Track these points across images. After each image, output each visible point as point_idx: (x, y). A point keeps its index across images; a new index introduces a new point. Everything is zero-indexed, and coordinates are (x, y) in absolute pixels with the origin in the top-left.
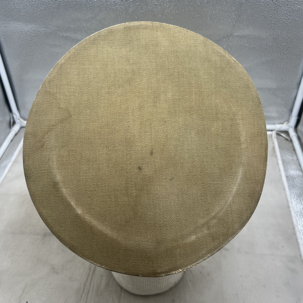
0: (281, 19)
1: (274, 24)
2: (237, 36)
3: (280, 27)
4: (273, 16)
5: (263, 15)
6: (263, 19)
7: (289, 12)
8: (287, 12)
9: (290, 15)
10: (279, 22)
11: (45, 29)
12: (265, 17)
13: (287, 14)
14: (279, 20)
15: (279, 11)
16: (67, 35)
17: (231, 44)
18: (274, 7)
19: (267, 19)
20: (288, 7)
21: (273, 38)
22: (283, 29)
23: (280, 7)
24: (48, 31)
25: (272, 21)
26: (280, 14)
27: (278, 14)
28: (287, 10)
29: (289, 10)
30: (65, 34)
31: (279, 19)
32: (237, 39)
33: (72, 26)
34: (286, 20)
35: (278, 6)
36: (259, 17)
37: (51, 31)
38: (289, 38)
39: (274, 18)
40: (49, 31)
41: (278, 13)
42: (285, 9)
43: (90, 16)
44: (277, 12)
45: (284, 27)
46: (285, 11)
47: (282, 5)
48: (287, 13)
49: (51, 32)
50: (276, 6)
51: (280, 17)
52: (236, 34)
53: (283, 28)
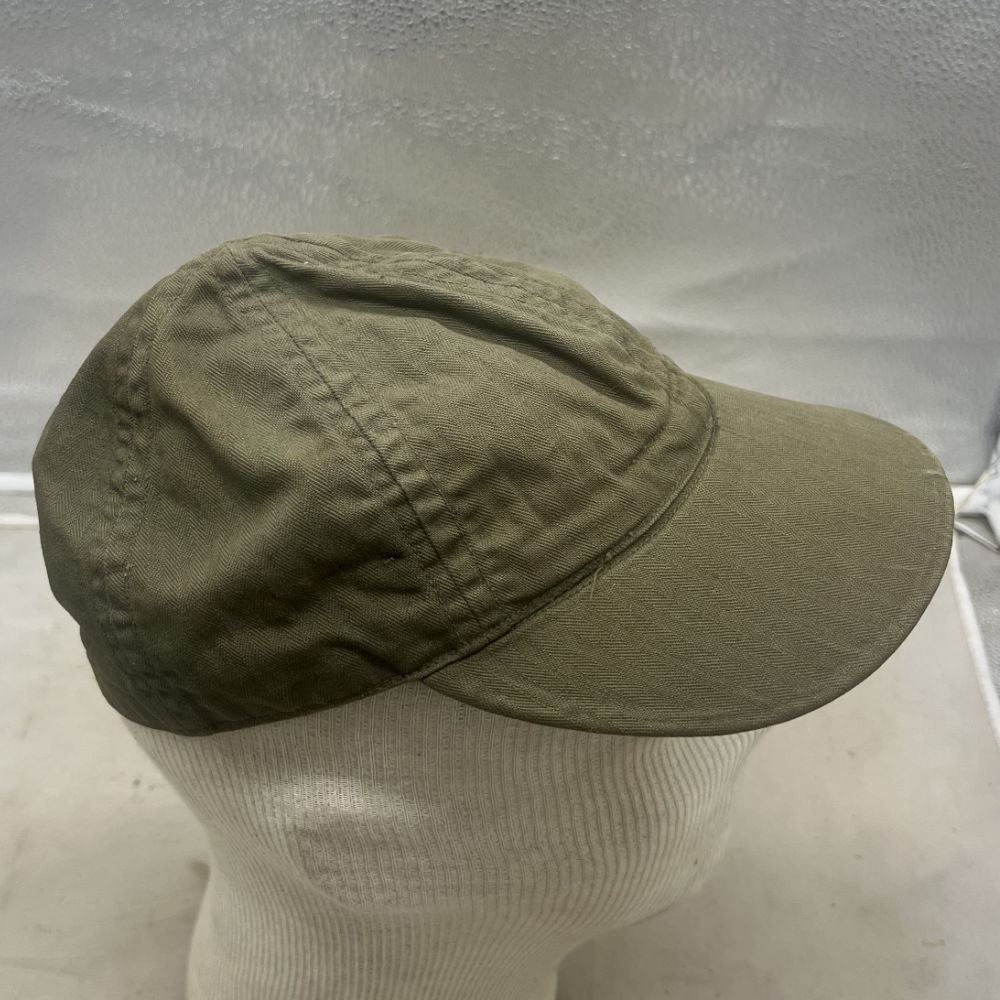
0: (952, 68)
1: (927, 85)
2: (785, 131)
3: (948, 99)
4: (924, 55)
5: (886, 51)
6: (884, 67)
7: (983, 41)
8: (974, 40)
9: (984, 56)
10: (946, 80)
11: (15, 81)
12: (893, 57)
13: (974, 49)
14: (945, 71)
15: (945, 37)
16: (106, 109)
17: (760, 161)
18: (925, 22)
19: (898, 66)
20: (978, 24)
21: (925, 142)
22: (961, 106)
23: (948, 21)
24: (28, 90)
25: (917, 74)
26: (947, 48)
27: (939, 49)
28: (974, 33)
29: (983, 33)
30: (96, 108)
31: (947, 68)
32: (785, 141)
33: (128, 74)
34: (971, 70)
35: (942, 16)
36: (868, 59)
37: (40, 89)
38: (982, 141)
39: (926, 63)
40: (32, 92)
41: (942, 46)
42: (967, 29)
43: (206, 35)
44: (938, 42)
45: (963, 97)
46: (966, 37)
47: (956, 15)
48: (976, 45)
49: (39, 95)
50: (933, 18)
51: (947, 61)
52: (781, 122)
53: (961, 102)
